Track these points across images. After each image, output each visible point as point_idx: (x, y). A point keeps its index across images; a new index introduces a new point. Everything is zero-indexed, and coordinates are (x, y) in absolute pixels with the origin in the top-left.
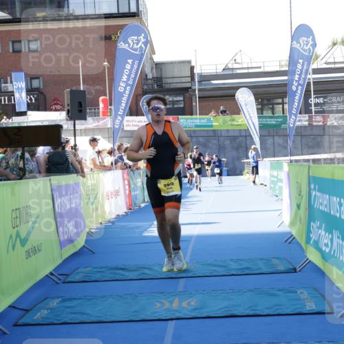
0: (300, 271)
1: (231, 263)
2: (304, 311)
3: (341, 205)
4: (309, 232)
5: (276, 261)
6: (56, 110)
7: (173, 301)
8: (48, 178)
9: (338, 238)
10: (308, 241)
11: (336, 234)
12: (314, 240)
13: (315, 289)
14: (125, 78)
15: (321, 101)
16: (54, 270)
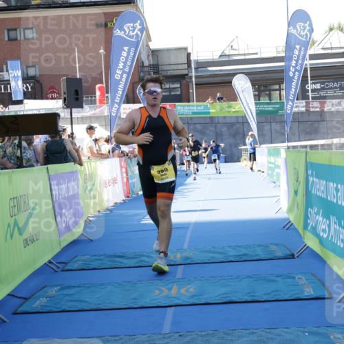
0: (298, 257)
1: (230, 249)
2: (302, 297)
3: (337, 190)
4: (306, 217)
5: (273, 248)
6: (52, 98)
7: (172, 288)
8: (46, 166)
9: (335, 223)
10: (305, 227)
11: (333, 219)
12: (312, 226)
13: (313, 274)
14: (121, 65)
15: (318, 86)
16: (53, 258)
